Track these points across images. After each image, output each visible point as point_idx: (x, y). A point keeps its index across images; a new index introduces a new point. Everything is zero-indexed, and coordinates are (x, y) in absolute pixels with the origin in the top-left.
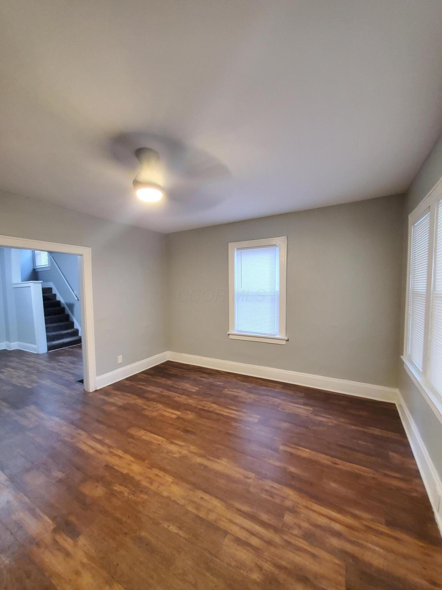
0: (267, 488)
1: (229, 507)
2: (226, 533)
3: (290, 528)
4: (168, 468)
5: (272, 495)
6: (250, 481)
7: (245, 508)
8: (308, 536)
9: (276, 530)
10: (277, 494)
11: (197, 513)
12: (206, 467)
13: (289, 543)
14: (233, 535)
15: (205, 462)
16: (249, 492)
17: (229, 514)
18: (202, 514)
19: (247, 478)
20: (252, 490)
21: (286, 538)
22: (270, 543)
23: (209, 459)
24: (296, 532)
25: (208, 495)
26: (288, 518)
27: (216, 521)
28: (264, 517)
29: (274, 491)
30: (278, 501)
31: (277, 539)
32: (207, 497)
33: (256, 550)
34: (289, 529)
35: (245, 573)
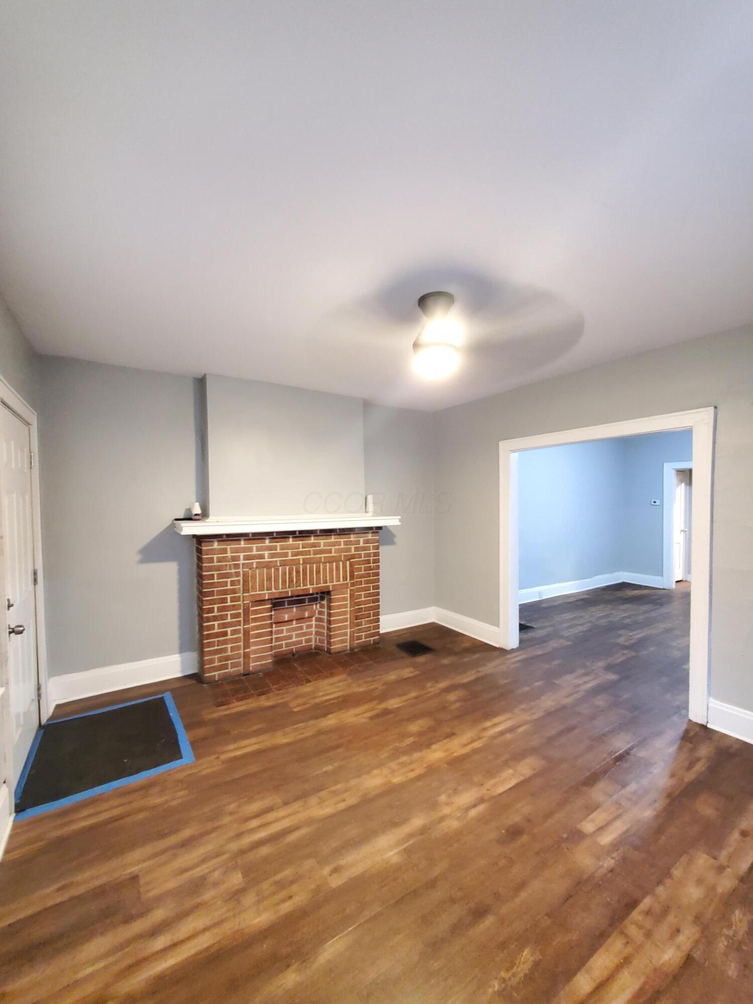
0: (294, 888)
1: (310, 822)
2: (286, 803)
3: (225, 873)
4: (419, 784)
5: (281, 885)
6: (326, 870)
7: (292, 838)
8: (198, 885)
9: (242, 852)
10: (274, 894)
11: (328, 790)
12: (395, 824)
13: (217, 855)
14: (279, 808)
15: (406, 829)
16: (309, 856)
17: (302, 816)
18: (323, 794)
19: (336, 870)
20: (310, 863)
21: (224, 857)
22: (239, 836)
23: (411, 836)
24: (217, 874)
25: (342, 808)
26: (236, 879)
27: (305, 802)
28: (264, 851)
29: (282, 894)
30: (266, 886)
31: (234, 846)
32: (342, 806)
33: (248, 819)
34: (227, 867)
35: (242, 800)
